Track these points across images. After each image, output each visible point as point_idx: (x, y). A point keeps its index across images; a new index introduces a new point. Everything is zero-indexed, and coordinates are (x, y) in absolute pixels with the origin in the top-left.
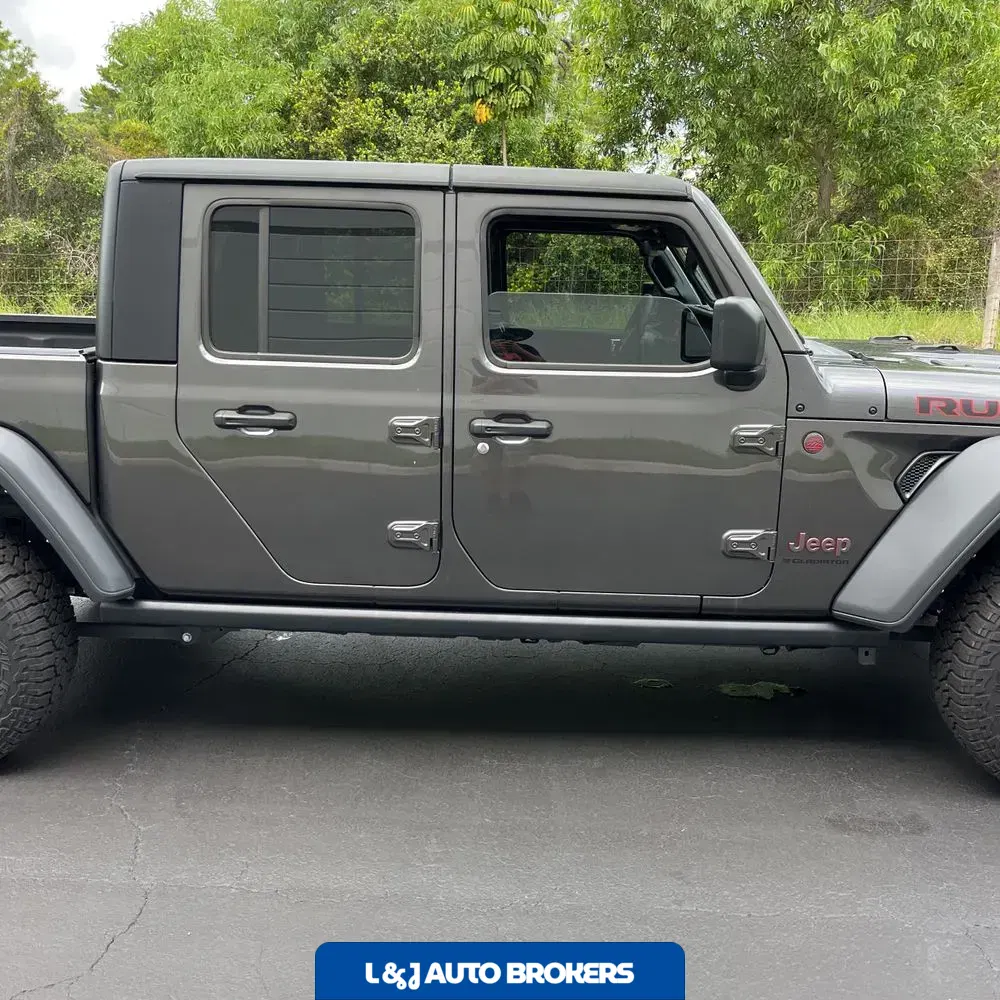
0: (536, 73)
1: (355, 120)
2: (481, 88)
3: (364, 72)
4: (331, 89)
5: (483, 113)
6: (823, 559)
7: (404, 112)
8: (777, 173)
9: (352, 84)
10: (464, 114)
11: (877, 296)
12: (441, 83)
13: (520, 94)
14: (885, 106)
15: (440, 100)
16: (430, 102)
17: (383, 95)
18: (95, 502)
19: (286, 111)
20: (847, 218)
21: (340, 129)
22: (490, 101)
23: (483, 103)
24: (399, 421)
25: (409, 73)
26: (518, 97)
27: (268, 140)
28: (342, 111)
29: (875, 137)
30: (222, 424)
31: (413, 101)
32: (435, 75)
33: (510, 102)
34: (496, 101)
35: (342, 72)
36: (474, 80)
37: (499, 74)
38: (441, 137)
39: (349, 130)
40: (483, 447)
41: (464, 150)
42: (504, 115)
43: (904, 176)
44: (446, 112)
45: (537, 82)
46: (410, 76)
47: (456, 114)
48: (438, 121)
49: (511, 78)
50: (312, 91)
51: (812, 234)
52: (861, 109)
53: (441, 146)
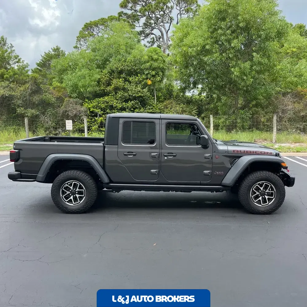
0: (163, 72)
1: (117, 84)
2: (149, 76)
3: (119, 72)
4: (110, 76)
5: (149, 82)
6: (219, 175)
7: (130, 82)
8: (224, 98)
9: (116, 74)
10: (145, 83)
11: (250, 128)
12: (139, 75)
13: (159, 78)
14: (248, 83)
15: (139, 79)
16: (136, 80)
17: (124, 78)
18: (104, 167)
19: (99, 81)
20: (243, 108)
21: (113, 86)
22: (151, 79)
23: (149, 80)
24: (153, 154)
25: (130, 72)
26: (158, 79)
27: (94, 89)
28: (113, 82)
29: (247, 89)
30: (125, 155)
31: (132, 80)
32: (137, 72)
33: (156, 79)
34: (153, 80)
35: (113, 71)
36: (147, 74)
37: (154, 73)
38: (139, 89)
39: (116, 86)
40: (166, 158)
41: (145, 92)
42: (155, 83)
43: (256, 99)
44: (140, 82)
45: (163, 74)
46: (131, 73)
47: (143, 83)
48: (138, 84)
49: (156, 74)
50: (106, 76)
51: (234, 112)
52: (242, 84)
53: (140, 91)
